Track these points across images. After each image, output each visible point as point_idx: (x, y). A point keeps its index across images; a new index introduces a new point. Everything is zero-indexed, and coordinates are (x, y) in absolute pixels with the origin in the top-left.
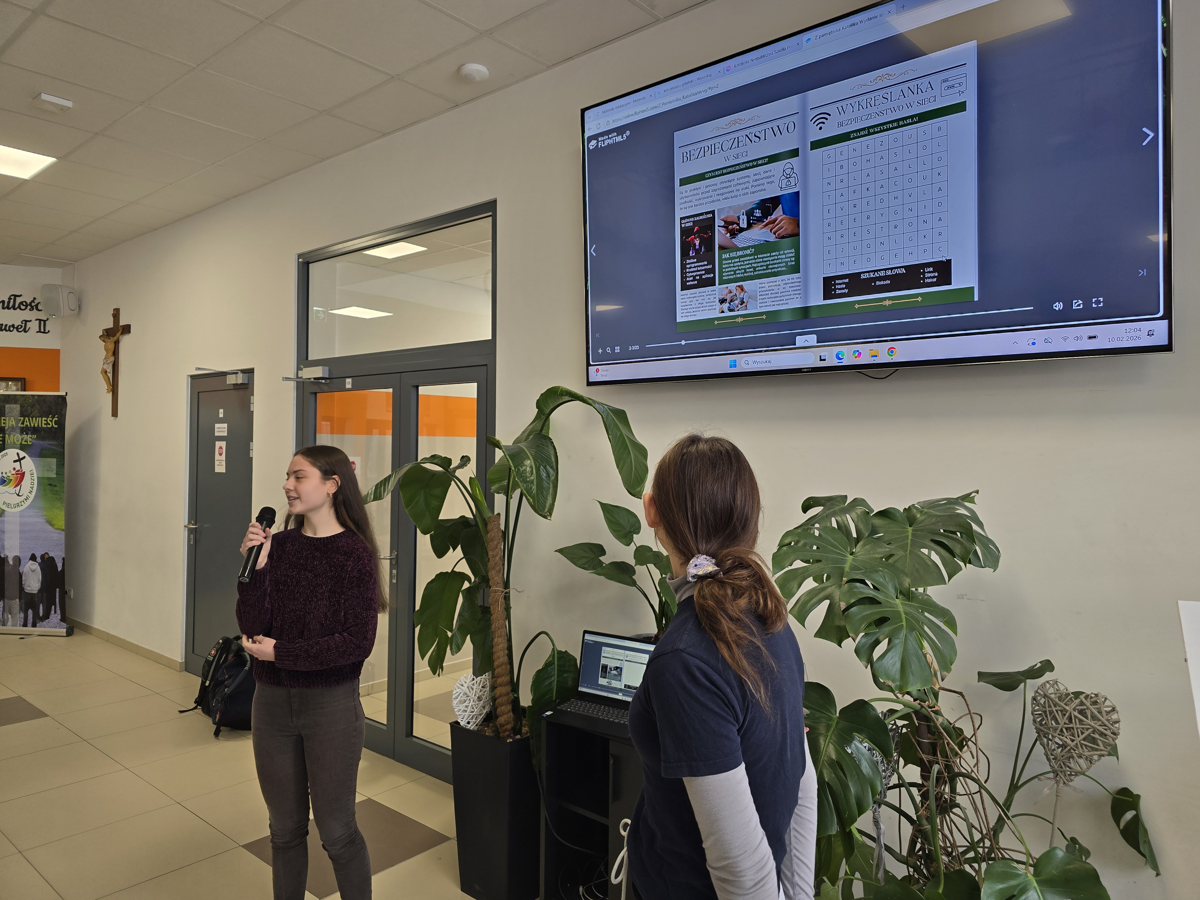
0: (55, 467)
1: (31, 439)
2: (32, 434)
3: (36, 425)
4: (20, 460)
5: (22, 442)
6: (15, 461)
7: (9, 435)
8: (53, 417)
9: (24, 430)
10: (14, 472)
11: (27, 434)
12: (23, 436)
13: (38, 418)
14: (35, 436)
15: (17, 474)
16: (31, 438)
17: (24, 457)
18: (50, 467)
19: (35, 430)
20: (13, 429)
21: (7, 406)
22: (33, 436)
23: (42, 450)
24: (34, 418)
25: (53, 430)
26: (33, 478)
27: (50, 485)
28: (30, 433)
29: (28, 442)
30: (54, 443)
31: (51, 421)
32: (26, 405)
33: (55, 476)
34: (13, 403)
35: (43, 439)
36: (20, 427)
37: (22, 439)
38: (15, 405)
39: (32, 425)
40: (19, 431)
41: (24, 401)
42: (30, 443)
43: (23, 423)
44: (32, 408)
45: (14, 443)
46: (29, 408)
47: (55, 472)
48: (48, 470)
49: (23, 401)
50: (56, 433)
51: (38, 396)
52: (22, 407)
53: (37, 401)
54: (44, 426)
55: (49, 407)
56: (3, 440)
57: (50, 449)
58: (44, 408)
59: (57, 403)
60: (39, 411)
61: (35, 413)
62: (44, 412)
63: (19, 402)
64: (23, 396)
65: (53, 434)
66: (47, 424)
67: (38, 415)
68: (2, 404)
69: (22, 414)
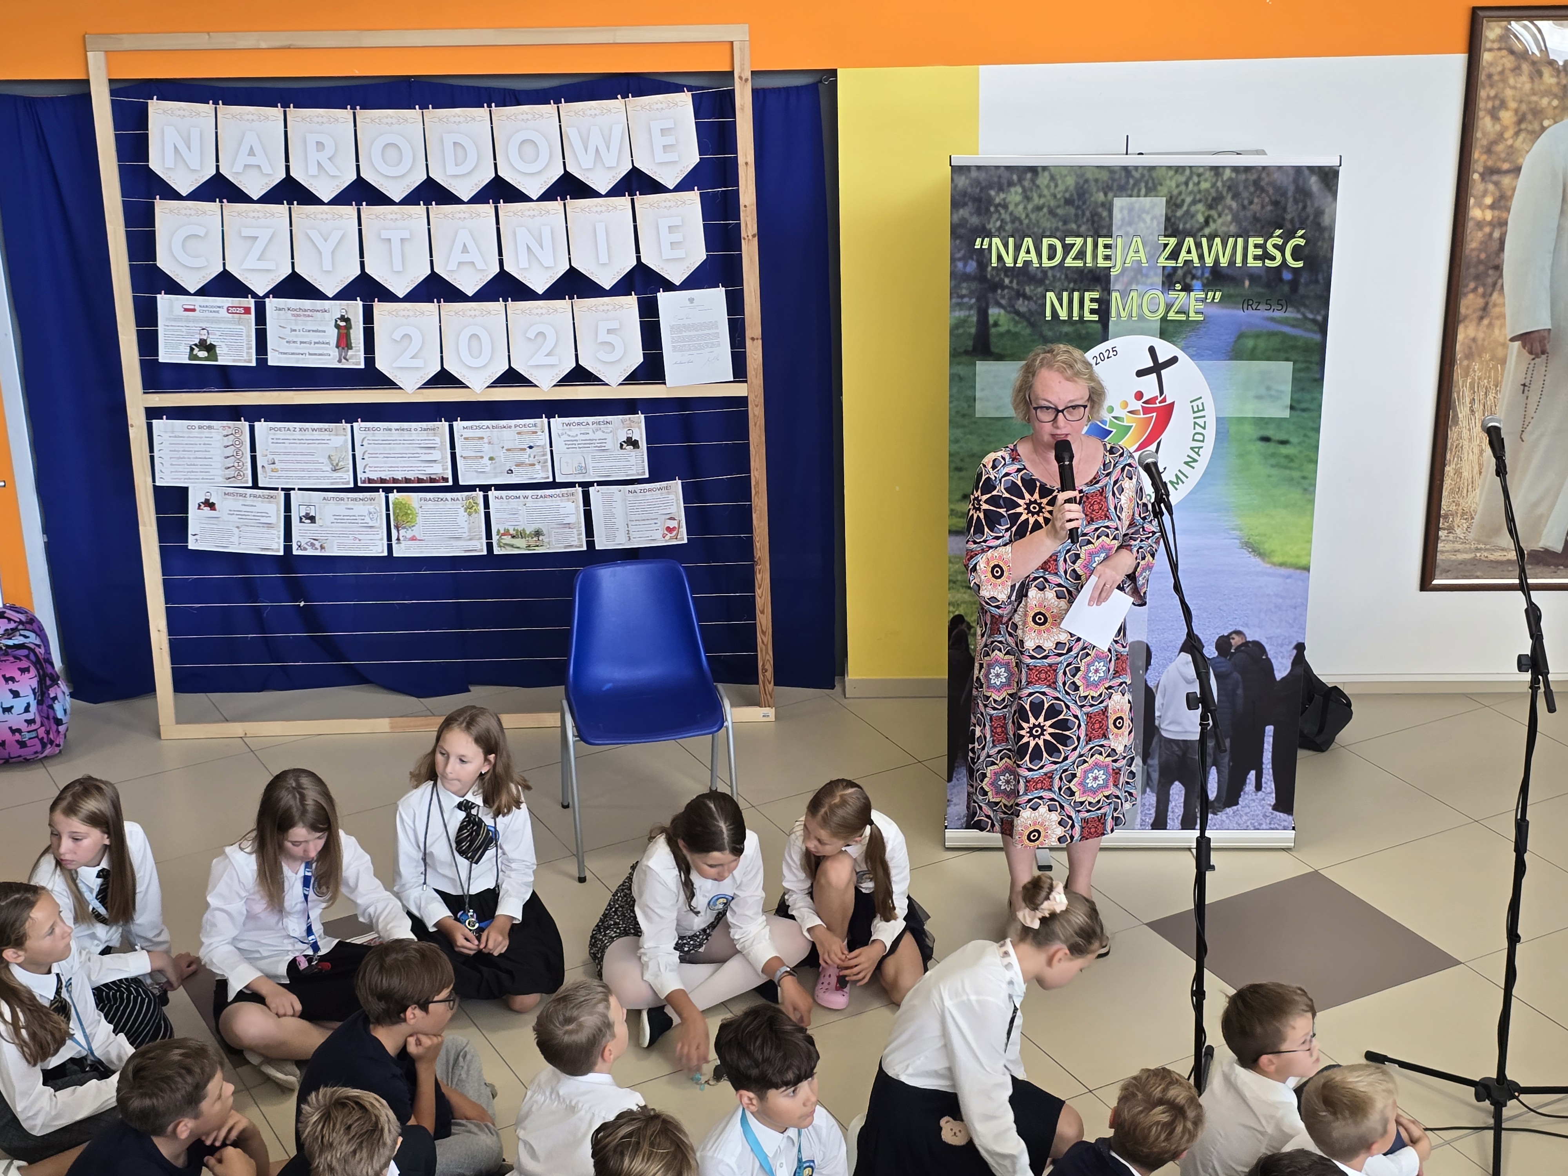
0: (1288, 388)
1: (1201, 306)
2: (1206, 290)
3: (1224, 262)
4: (1157, 368)
5: (1167, 312)
6: (1140, 373)
7: (1124, 294)
8: (1288, 236)
9: (1178, 278)
10: (1138, 405)
11: (1187, 289)
12: (1172, 295)
13: (1231, 241)
14: (1218, 295)
15: (1146, 411)
16: (1203, 301)
17: (1174, 360)
18: (1268, 388)
19: (1218, 278)
20: (1138, 273)
21: (1120, 204)
22: (1210, 294)
23: (1241, 336)
24: (1218, 240)
25: (1287, 276)
26: (1201, 421)
27: (1266, 439)
28: (1196, 284)
29: (1192, 314)
30: (1287, 315)
31: (1281, 249)
32: (1189, 200)
33: (1286, 414)
34: (1143, 191)
35: (1247, 302)
36: (1164, 267)
37: (1169, 307)
38: (1148, 199)
39: (1209, 262)
40: (1158, 280)
41: (1183, 188)
42: (1193, 317)
43: (1174, 255)
44: (1210, 207)
45: (1141, 317)
46: (1200, 207)
47: (1288, 402)
48: (1259, 397)
49: (1178, 186)
50: (1294, 284)
51: (1235, 169)
52: (1173, 203)
53: (1231, 187)
54: (1251, 263)
55: (1276, 203)
56: (1103, 310)
57: (1272, 334)
58: (1255, 207)
59: (1303, 193)
60: (1236, 219)
61: (1223, 222)
62: (1256, 219)
63: (1164, 190)
64: (1179, 170)
65: (1286, 289)
66: (1266, 256)
67: (1233, 229)
68: (1101, 197)
69: (1172, 228)
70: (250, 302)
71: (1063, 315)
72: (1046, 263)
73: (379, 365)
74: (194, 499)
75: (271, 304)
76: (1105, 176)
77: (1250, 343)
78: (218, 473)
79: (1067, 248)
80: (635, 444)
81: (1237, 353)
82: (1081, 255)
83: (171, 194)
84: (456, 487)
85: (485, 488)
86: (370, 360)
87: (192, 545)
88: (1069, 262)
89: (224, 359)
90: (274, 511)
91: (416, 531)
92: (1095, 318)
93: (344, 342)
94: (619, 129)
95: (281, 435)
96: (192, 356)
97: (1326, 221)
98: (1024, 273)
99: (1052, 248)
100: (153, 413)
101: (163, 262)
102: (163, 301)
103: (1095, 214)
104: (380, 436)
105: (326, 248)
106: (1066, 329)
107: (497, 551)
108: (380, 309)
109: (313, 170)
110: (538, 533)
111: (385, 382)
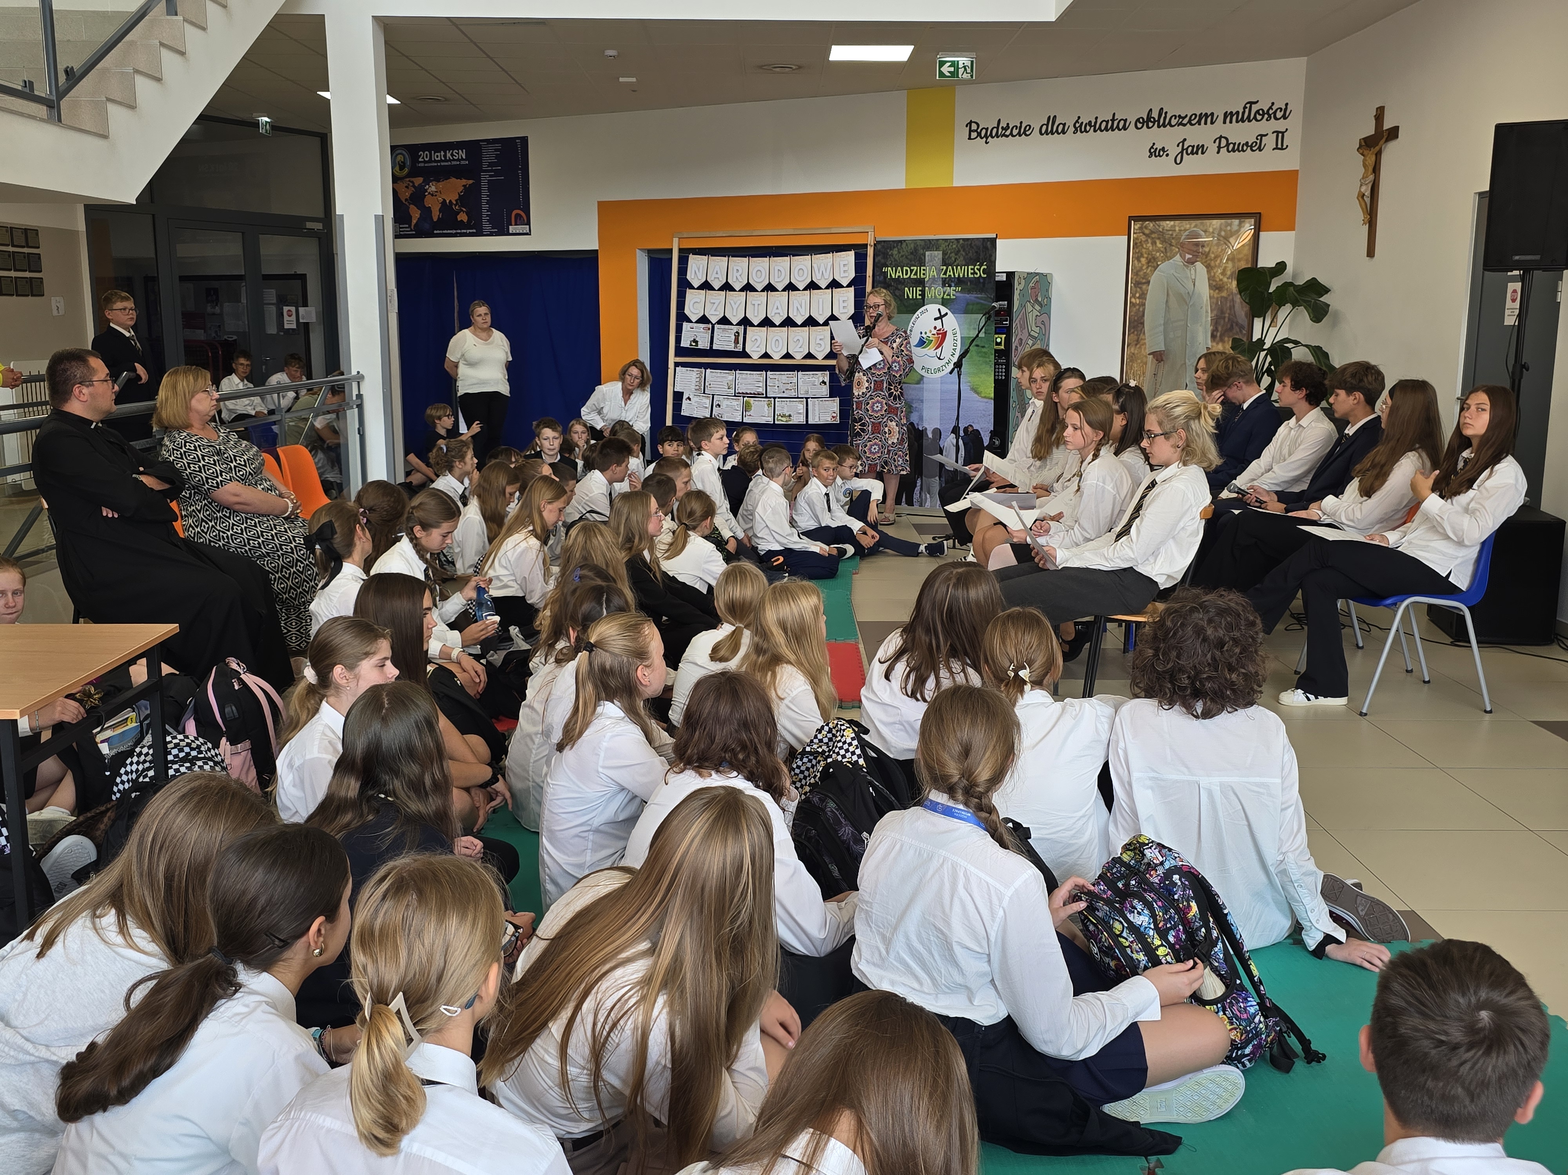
1: (955, 293)
2: (955, 286)
3: (961, 276)
4: (941, 317)
5: (944, 295)
6: (936, 319)
7: (930, 288)
8: (981, 265)
9: (946, 282)
10: (935, 332)
11: (950, 286)
12: (945, 288)
13: (963, 267)
14: (960, 288)
15: (938, 334)
16: (956, 291)
17: (946, 314)
19: (960, 282)
20: (933, 280)
21: (927, 253)
22: (958, 288)
23: (968, 304)
24: (959, 267)
25: (982, 281)
26: (956, 339)
27: (977, 346)
28: (953, 284)
30: (982, 296)
31: (979, 270)
32: (949, 251)
33: (984, 335)
34: (934, 249)
35: (969, 291)
36: (942, 278)
37: (944, 293)
38: (936, 251)
39: (957, 275)
40: (941, 283)
41: (947, 247)
42: (952, 297)
43: (945, 273)
44: (956, 254)
45: (935, 296)
46: (953, 254)
47: (984, 331)
48: (974, 329)
49: (945, 247)
50: (984, 283)
51: (963, 239)
52: (944, 254)
53: (963, 246)
54: (970, 276)
55: (977, 252)
56: (923, 295)
57: (978, 303)
58: (970, 254)
59: (986, 248)
60: (964, 258)
61: (961, 260)
62: (971, 259)
63: (941, 248)
64: (946, 240)
65: (981, 285)
66: (975, 273)
67: (964, 263)
68: (922, 251)
69: (945, 263)
70: (710, 326)
71: (911, 297)
72: (905, 277)
73: (747, 350)
74: (685, 397)
75: (716, 326)
76: (923, 243)
77: (971, 307)
78: (693, 387)
79: (912, 271)
80: (824, 382)
81: (966, 311)
82: (916, 274)
83: (692, 287)
84: (767, 397)
85: (775, 398)
86: (744, 348)
87: (682, 414)
88: (912, 276)
89: (701, 346)
90: (708, 402)
91: (751, 413)
92: (919, 297)
93: (736, 341)
94: (830, 264)
95: (714, 374)
96: (691, 345)
97: (993, 259)
98: (898, 280)
99: (907, 271)
100: (677, 365)
101: (687, 311)
102: (685, 324)
103: (920, 258)
104: (744, 376)
105: (735, 307)
106: (912, 302)
107: (776, 422)
108: (749, 328)
109: (735, 279)
110: (790, 416)
111: (748, 356)
